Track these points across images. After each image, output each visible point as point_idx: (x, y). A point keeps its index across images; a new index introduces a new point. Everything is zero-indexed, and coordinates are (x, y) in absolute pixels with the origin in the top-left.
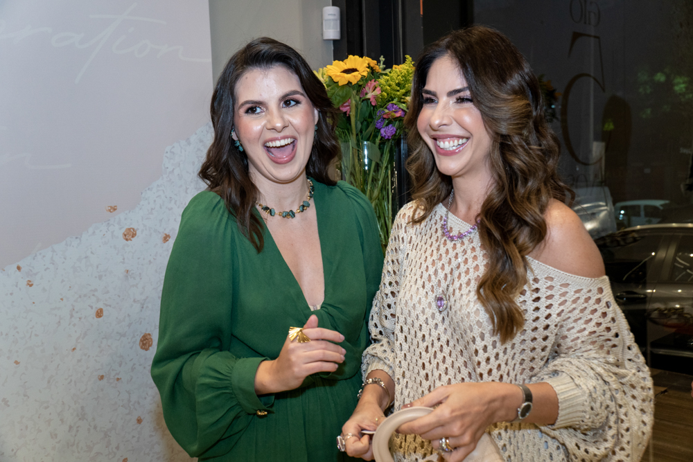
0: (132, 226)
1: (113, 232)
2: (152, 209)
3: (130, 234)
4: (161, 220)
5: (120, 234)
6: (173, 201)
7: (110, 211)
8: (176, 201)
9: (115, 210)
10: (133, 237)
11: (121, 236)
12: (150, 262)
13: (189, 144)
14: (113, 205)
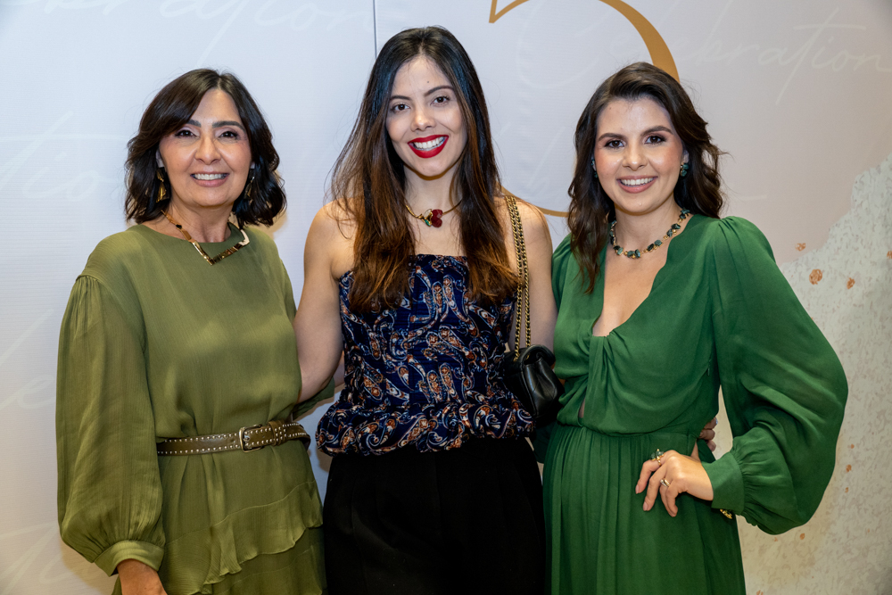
0: (818, 268)
1: (800, 273)
2: (838, 249)
3: (816, 277)
4: (847, 262)
5: (806, 275)
6: (860, 240)
7: (799, 248)
8: (862, 240)
9: (803, 248)
10: (819, 280)
11: (808, 278)
12: (834, 310)
13: (879, 172)
14: (802, 242)
